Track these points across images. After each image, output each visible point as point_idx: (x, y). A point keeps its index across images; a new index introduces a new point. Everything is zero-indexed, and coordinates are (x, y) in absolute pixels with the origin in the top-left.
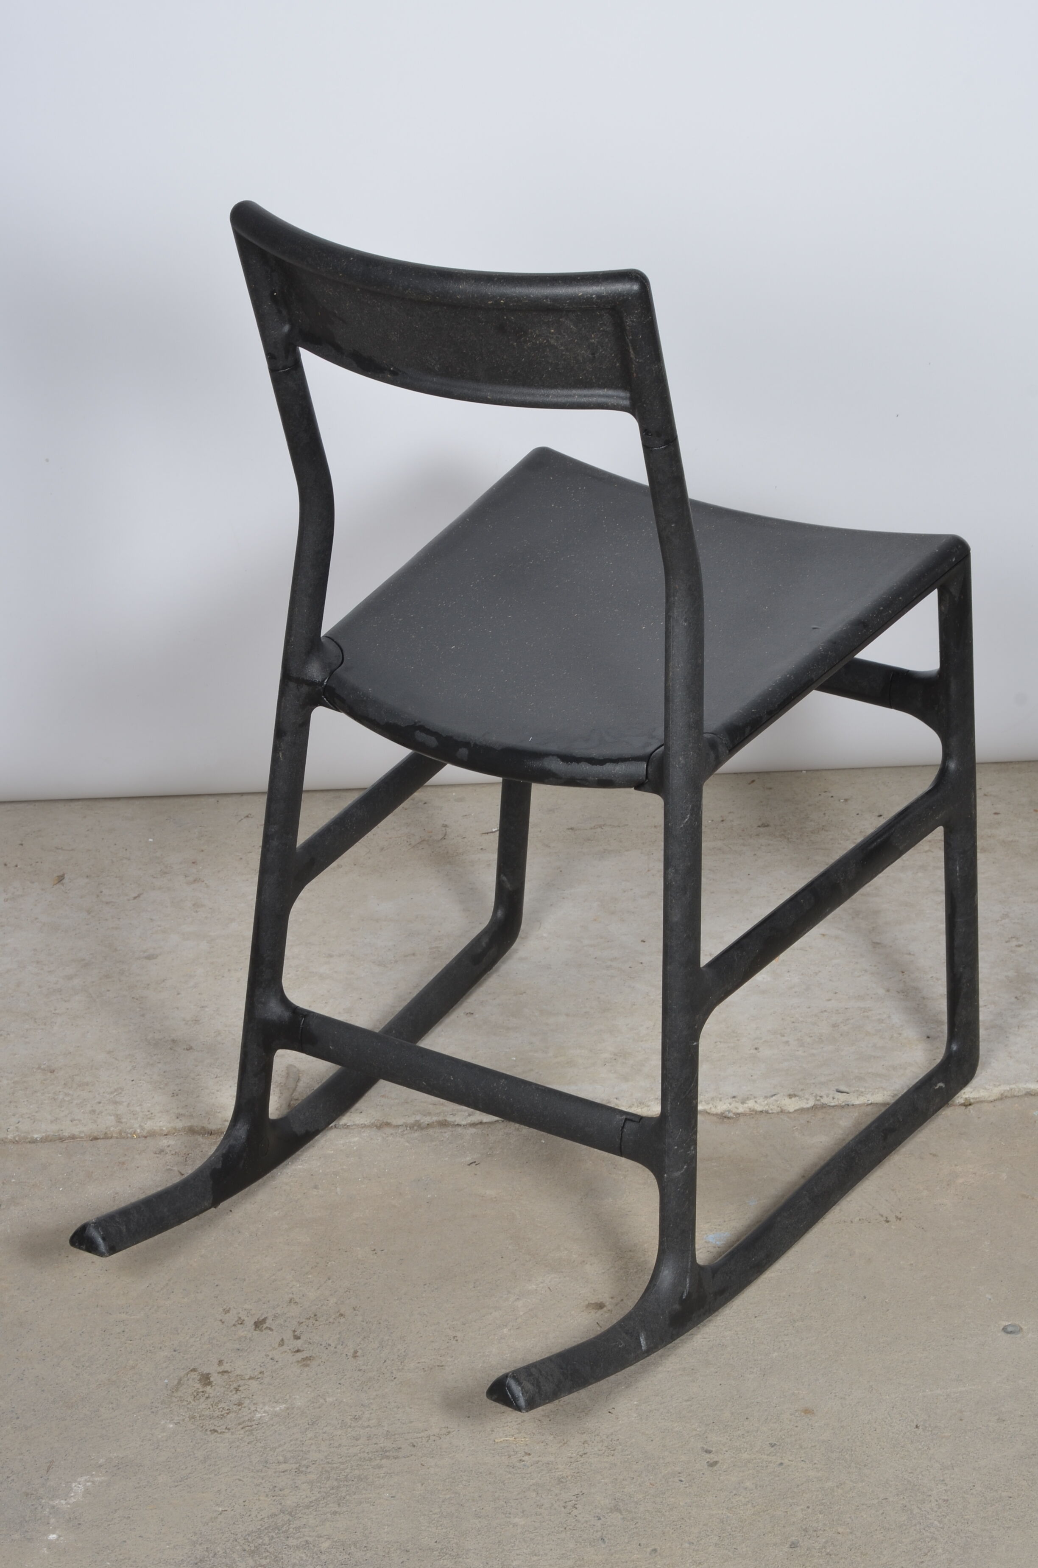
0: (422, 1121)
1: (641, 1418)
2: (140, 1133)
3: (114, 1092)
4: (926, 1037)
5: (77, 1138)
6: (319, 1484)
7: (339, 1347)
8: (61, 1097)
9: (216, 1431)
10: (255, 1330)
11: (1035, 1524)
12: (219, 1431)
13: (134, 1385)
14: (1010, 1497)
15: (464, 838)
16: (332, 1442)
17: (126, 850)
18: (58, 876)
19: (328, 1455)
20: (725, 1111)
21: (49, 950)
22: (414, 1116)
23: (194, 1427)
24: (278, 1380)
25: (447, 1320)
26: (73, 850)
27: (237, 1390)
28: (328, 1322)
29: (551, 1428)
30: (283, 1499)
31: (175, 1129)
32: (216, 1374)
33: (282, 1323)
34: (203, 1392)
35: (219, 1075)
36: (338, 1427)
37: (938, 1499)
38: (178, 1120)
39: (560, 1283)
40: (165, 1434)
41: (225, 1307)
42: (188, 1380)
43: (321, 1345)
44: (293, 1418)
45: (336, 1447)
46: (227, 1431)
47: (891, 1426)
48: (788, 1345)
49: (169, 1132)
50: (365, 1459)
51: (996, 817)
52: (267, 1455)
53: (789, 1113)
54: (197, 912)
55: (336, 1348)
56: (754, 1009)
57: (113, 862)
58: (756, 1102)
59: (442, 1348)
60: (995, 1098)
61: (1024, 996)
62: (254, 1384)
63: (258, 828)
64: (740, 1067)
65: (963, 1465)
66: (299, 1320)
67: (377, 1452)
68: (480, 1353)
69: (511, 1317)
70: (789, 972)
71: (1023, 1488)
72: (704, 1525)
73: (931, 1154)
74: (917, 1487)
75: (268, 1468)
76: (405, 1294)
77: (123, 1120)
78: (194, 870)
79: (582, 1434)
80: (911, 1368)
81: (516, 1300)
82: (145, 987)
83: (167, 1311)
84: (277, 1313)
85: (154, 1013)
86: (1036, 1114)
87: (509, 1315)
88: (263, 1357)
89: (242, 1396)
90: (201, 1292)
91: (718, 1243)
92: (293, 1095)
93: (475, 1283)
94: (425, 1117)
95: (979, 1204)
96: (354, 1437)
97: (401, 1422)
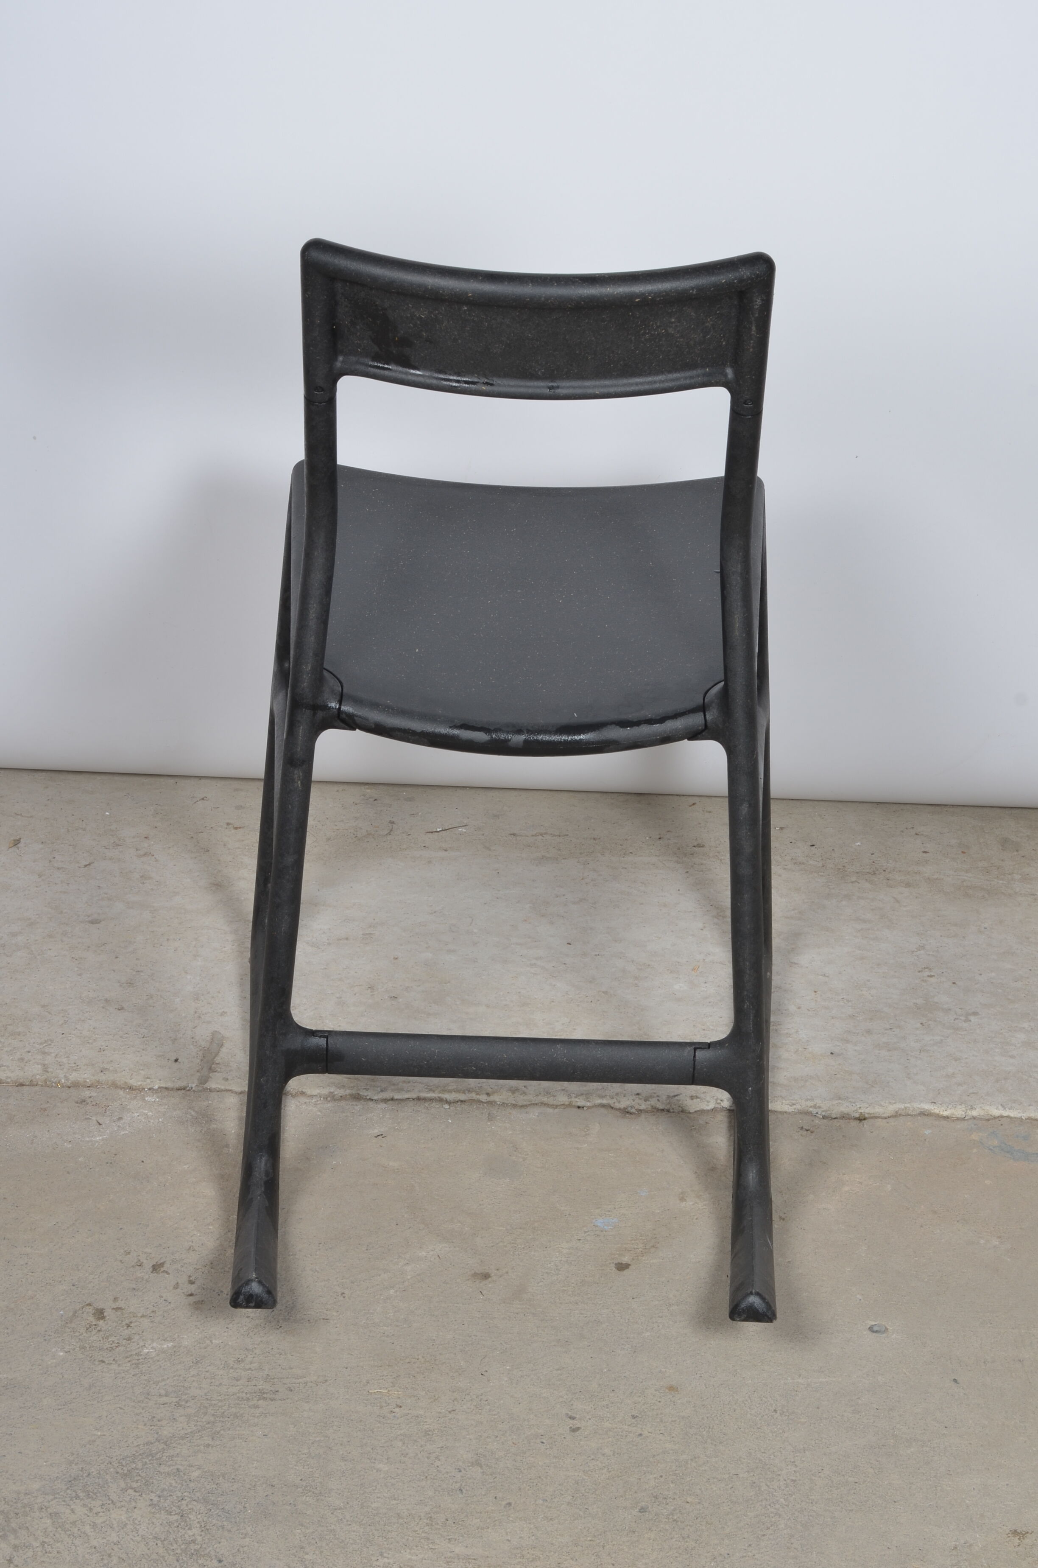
0: (336, 1093)
1: (512, 1382)
2: (65, 1083)
3: (44, 1043)
4: (829, 1054)
6: (196, 1418)
9: (103, 1362)
10: (152, 1272)
11: (876, 1509)
12: (107, 1362)
13: (31, 1314)
14: (856, 1483)
15: (409, 835)
16: (213, 1381)
17: (83, 821)
18: (14, 840)
19: (208, 1392)
20: (628, 1107)
22: (328, 1088)
23: (83, 1356)
24: (168, 1320)
25: (337, 1278)
26: (31, 817)
27: (128, 1326)
28: (223, 1270)
29: (424, 1384)
30: (160, 1429)
31: (98, 1082)
32: (110, 1310)
33: (179, 1268)
34: (95, 1325)
35: (146, 1035)
36: (221, 1367)
37: (786, 1479)
38: (102, 1074)
39: (449, 1252)
40: (54, 1361)
41: (126, 1249)
42: (83, 1313)
43: (214, 1291)
44: (178, 1355)
45: (217, 1386)
46: (114, 1362)
47: (750, 1408)
48: (661, 1326)
49: (93, 1084)
50: (242, 1398)
51: (925, 855)
52: (150, 1387)
53: (690, 1113)
54: (143, 883)
57: (68, 831)
58: (658, 1100)
59: (329, 1303)
60: (890, 1115)
61: (930, 1022)
62: (146, 1322)
63: (212, 810)
65: (815, 1450)
66: (195, 1266)
67: (255, 1393)
68: (365, 1310)
70: (706, 983)
71: (870, 1475)
72: (560, 1485)
74: (768, 1466)
75: (149, 1400)
77: (50, 1070)
78: (146, 845)
79: (453, 1392)
80: (776, 1357)
81: (405, 1265)
82: (85, 949)
83: (71, 1249)
84: (175, 1259)
85: (91, 973)
86: (927, 1133)
87: (397, 1278)
88: (157, 1298)
89: (133, 1332)
90: (105, 1234)
91: (605, 1227)
92: (215, 1059)
93: (368, 1246)
94: (338, 1090)
95: (862, 1212)
96: (235, 1378)
97: (281, 1368)
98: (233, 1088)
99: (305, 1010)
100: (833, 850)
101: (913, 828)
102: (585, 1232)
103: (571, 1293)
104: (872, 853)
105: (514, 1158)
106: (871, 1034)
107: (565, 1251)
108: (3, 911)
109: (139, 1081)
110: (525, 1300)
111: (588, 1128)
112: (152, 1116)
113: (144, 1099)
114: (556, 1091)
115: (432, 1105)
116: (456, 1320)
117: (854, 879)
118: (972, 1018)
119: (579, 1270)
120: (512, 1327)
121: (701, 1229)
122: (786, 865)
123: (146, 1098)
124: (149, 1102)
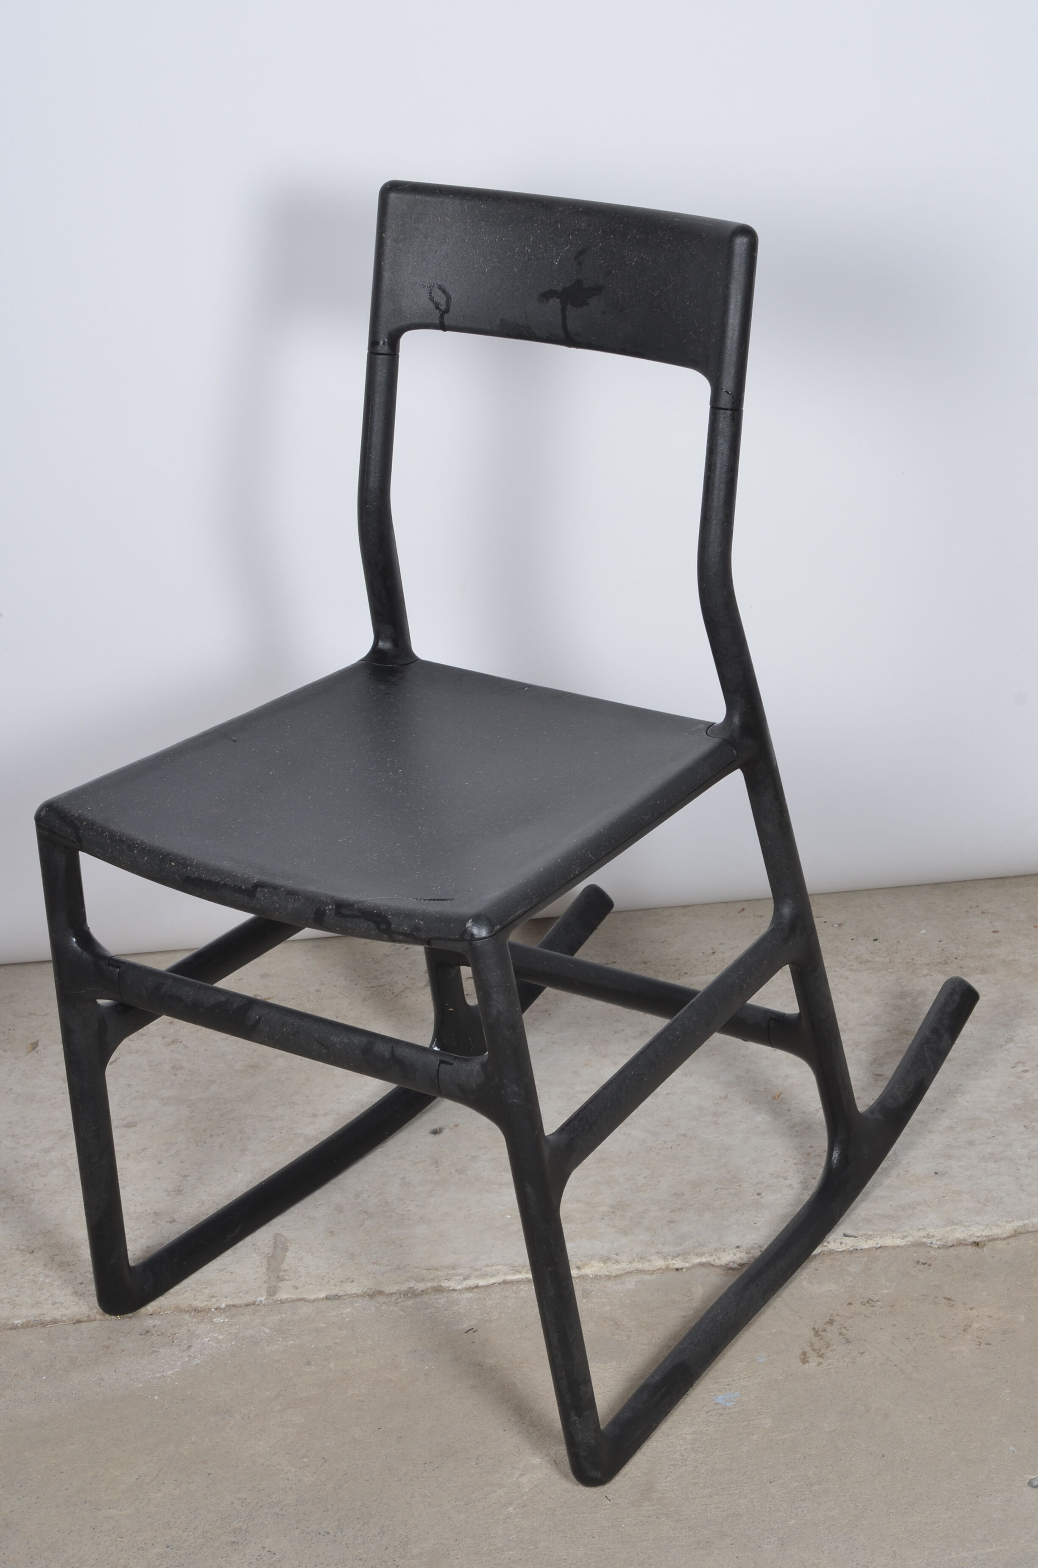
0: (416, 1288)
4: (933, 1174)
5: (59, 1323)
8: (41, 1279)
18: (31, 1044)
20: (730, 1262)
21: (25, 1122)
22: (407, 1283)
26: (46, 1015)
43: (320, 1534)
48: (805, 1511)
49: (155, 1311)
51: (995, 935)
54: (176, 1075)
56: (755, 1152)
60: (1009, 1235)
61: (1033, 1124)
63: (236, 982)
64: (743, 1214)
68: (485, 1534)
69: (516, 1494)
70: (789, 1110)
73: (945, 1298)
76: (405, 1475)
78: (172, 1031)
80: (935, 1530)
81: (520, 1476)
82: (125, 1158)
83: (159, 1504)
84: (273, 1502)
85: (135, 1185)
87: (515, 1493)
88: (259, 1550)
90: (193, 1482)
91: (727, 1404)
92: (282, 1266)
93: (477, 1459)
94: (418, 1283)
95: (997, 1350)
98: (305, 1296)
99: (369, 1197)
100: (898, 942)
101: (978, 906)
102: (707, 1412)
103: (703, 1485)
104: (940, 940)
105: (617, 1337)
106: (974, 1145)
107: (689, 1437)
108: (31, 1125)
109: (204, 1302)
110: (655, 1499)
111: (691, 1292)
112: (224, 1339)
113: (212, 1321)
114: (651, 1254)
115: (521, 1288)
116: (585, 1533)
117: (925, 972)
119: (708, 1457)
120: (646, 1533)
121: (829, 1393)
122: (852, 966)
123: (215, 1320)
124: (218, 1323)
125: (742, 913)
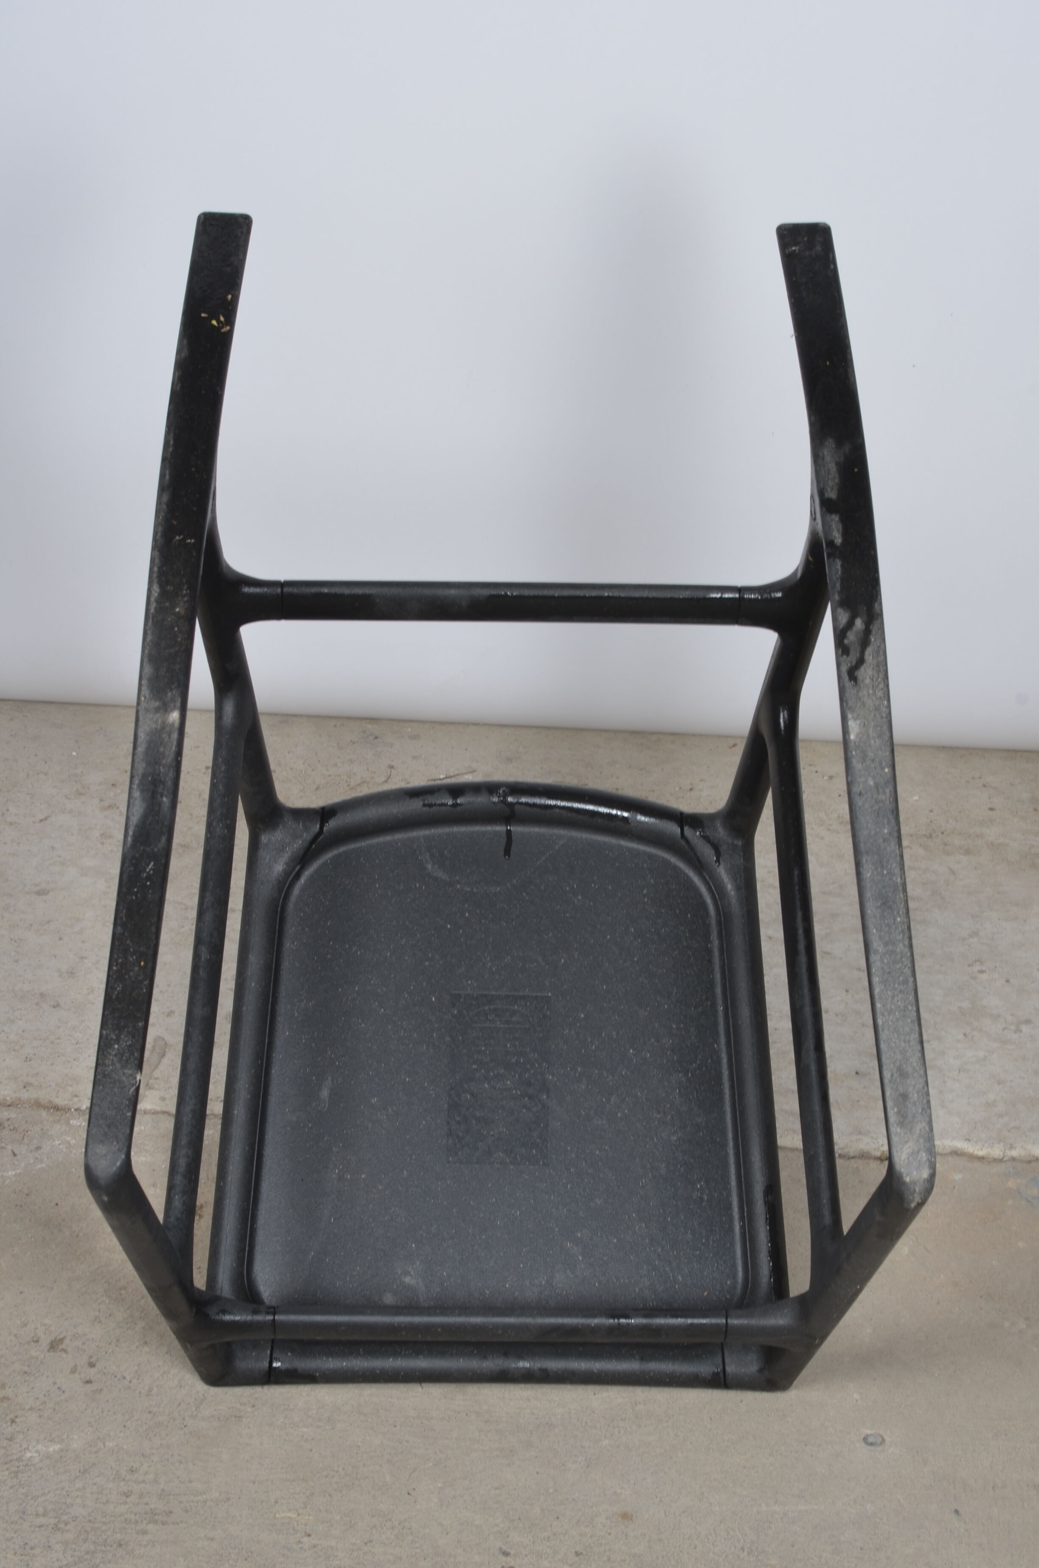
1: (441, 1505)
4: (855, 1073)
6: (74, 1546)
7: (135, 1381)
10: (49, 1351)
16: (100, 1496)
17: (46, 762)
19: (93, 1511)
24: (59, 1415)
27: (13, 1421)
28: (129, 1349)
29: (340, 1505)
31: (20, 1100)
33: (80, 1346)
36: (111, 1478)
38: (25, 1090)
41: (23, 1319)
43: (116, 1377)
44: (64, 1462)
45: (103, 1503)
47: (713, 1545)
48: (622, 1432)
49: (13, 1102)
50: (130, 1520)
51: (990, 813)
52: (27, 1504)
54: (103, 843)
55: (130, 1382)
57: (28, 775)
61: (974, 1033)
62: (33, 1416)
66: (98, 1344)
67: (145, 1514)
75: (24, 1520)
78: (112, 794)
79: (373, 1516)
80: (752, 1475)
82: (27, 928)
84: (77, 1333)
85: (29, 959)
86: (957, 1179)
88: (50, 1385)
89: (17, 1430)
90: (2, 1299)
92: (154, 1073)
96: (125, 1493)
97: (180, 1481)
98: (170, 1110)
101: (981, 778)
104: (931, 810)
109: (65, 1100)
112: (75, 1144)
113: (69, 1123)
116: (387, 1420)
118: (1024, 1028)
120: (450, 1430)
122: (831, 825)
123: (71, 1122)
124: (74, 1126)
125: (732, 749)
